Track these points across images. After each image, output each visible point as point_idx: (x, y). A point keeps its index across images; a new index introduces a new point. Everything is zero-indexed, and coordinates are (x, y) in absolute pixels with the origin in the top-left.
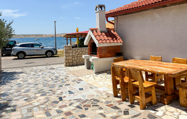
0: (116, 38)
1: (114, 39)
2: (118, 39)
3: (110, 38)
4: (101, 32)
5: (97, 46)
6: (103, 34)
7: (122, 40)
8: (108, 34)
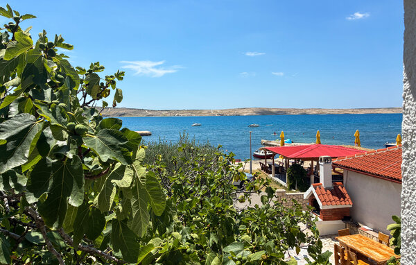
0: (344, 198)
1: (342, 199)
2: (346, 199)
3: (337, 198)
4: (326, 189)
5: (321, 208)
6: (329, 192)
7: (352, 201)
8: (334, 192)
